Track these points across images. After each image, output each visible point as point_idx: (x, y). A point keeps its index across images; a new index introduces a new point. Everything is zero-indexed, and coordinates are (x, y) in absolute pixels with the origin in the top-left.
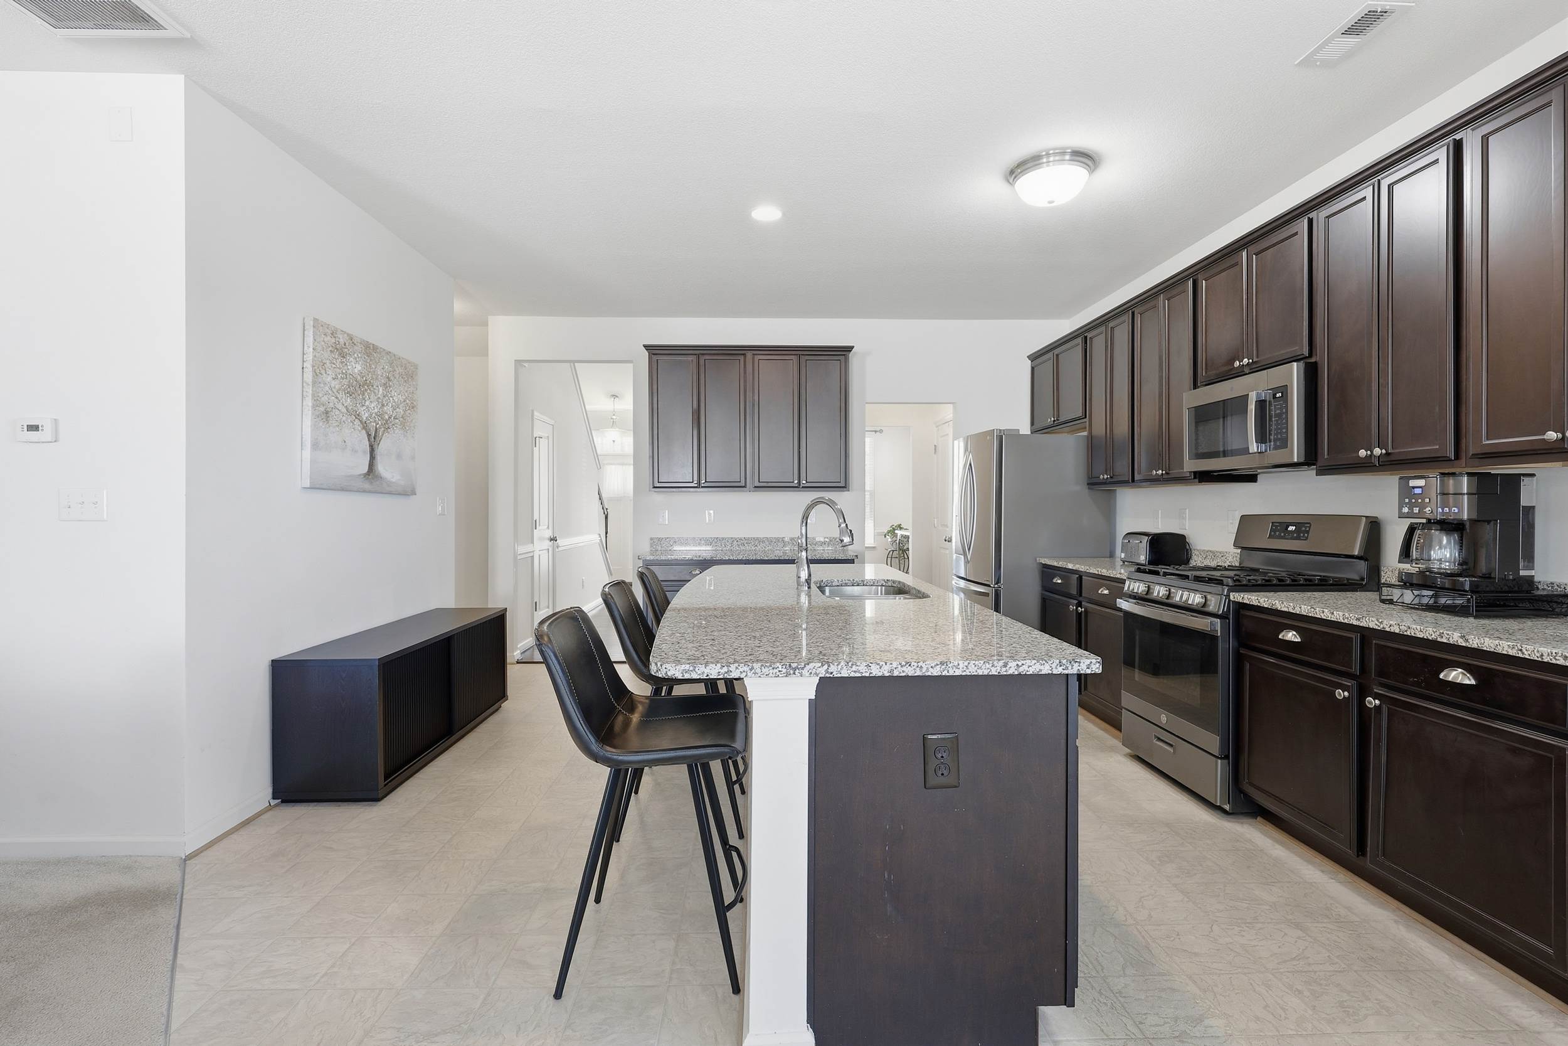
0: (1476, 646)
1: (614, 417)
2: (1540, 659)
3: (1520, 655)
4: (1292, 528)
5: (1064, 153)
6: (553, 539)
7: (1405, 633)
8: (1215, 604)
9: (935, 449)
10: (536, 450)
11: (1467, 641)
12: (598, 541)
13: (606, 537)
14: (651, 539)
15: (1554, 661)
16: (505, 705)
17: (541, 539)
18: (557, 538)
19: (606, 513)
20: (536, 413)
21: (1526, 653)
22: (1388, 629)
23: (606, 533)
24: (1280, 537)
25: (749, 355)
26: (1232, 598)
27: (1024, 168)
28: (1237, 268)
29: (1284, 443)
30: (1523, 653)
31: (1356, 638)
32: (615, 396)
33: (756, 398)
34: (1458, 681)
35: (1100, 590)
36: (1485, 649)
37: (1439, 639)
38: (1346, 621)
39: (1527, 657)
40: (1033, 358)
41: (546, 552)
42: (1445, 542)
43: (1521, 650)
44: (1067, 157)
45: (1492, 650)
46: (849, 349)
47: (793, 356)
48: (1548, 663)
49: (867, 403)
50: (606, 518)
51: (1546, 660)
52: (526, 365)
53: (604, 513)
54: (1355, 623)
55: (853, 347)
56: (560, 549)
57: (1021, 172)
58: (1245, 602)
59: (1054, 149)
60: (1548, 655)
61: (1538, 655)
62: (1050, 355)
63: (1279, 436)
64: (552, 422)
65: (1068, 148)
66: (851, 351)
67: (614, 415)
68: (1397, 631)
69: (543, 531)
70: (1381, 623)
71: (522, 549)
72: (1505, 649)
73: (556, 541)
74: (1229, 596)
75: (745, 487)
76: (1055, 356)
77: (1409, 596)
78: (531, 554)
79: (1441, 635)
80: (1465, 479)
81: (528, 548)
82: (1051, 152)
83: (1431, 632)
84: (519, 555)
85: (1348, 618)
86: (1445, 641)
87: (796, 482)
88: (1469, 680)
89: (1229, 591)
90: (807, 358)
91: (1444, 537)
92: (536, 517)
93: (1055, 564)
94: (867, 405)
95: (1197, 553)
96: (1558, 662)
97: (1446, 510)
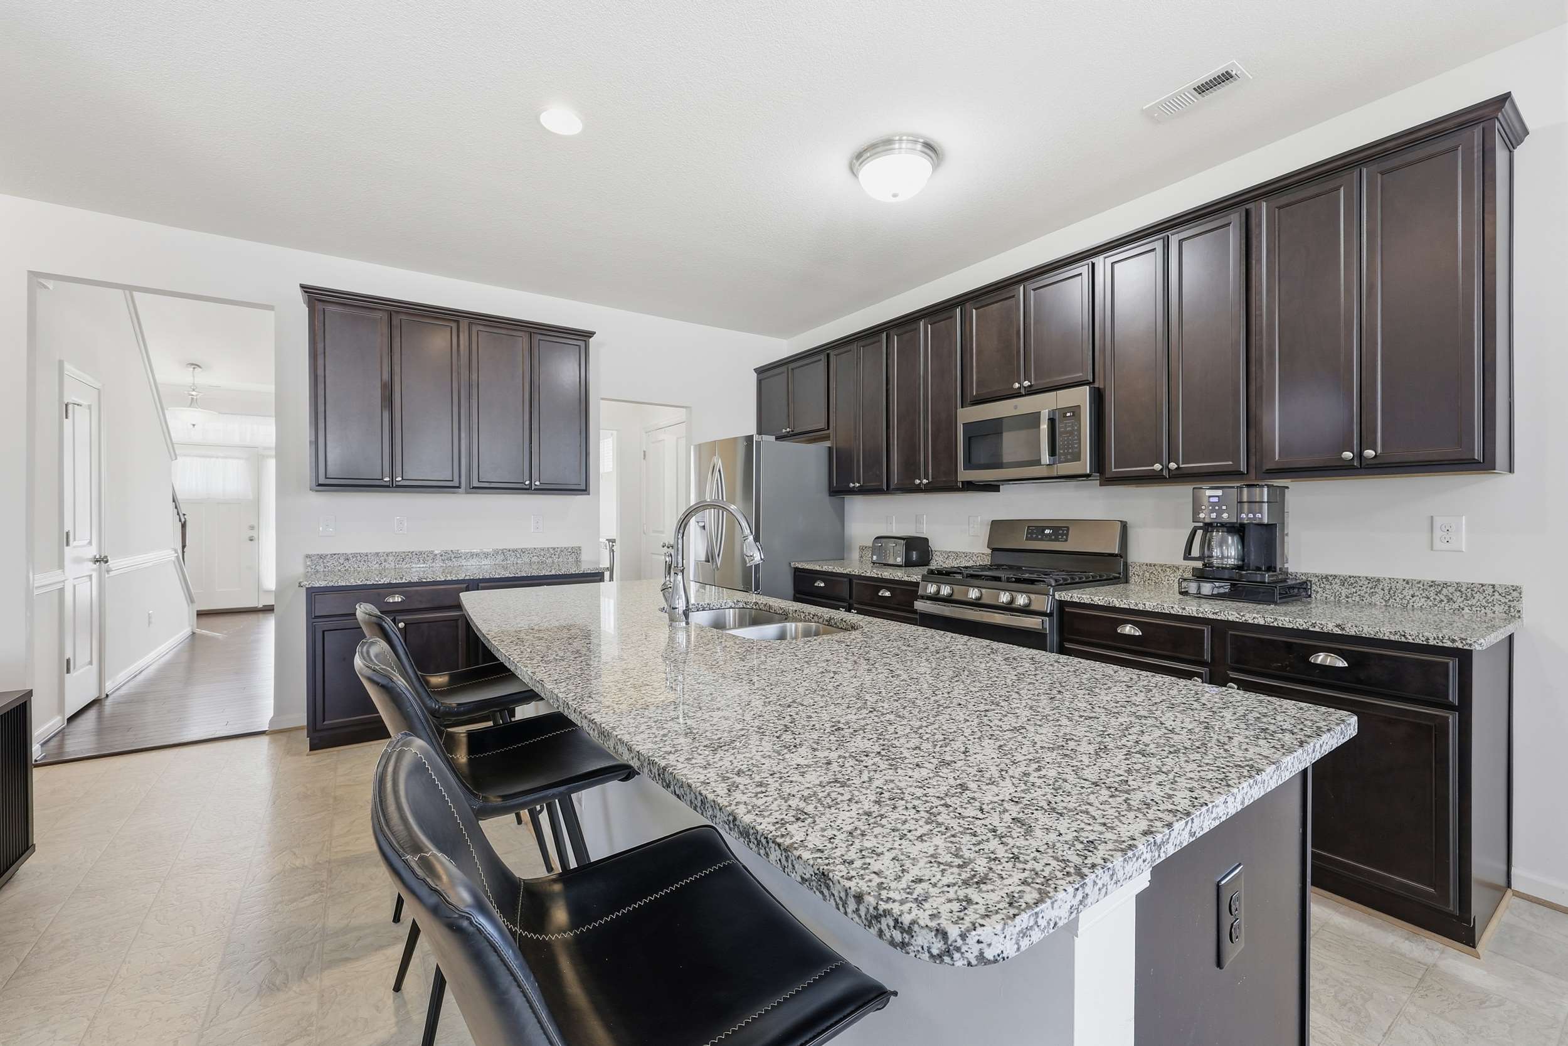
0: (1354, 633)
1: (194, 393)
2: (1425, 643)
3: (1403, 639)
4: (1047, 531)
5: (916, 142)
6: (101, 560)
7: (1271, 624)
8: (1043, 603)
9: (645, 455)
10: (67, 423)
11: (1343, 629)
12: (173, 559)
13: (183, 552)
14: (308, 556)
15: (1440, 644)
16: (29, 866)
17: (78, 560)
18: (109, 558)
19: (183, 520)
20: (68, 367)
21: (1410, 637)
22: (1250, 621)
23: (184, 547)
24: (1036, 539)
25: (464, 324)
26: (1057, 597)
27: (874, 151)
28: (1012, 302)
29: (1077, 457)
30: (1407, 638)
31: (1207, 630)
32: (195, 366)
33: (474, 377)
34: (1327, 664)
35: (881, 592)
36: (1364, 635)
37: (1311, 629)
38: (1200, 615)
39: (1411, 641)
40: (762, 372)
41: (87, 579)
42: (1230, 541)
43: (1404, 636)
44: (919, 147)
45: (1372, 636)
46: (591, 334)
47: (523, 333)
48: (1434, 646)
49: (603, 399)
50: (184, 526)
51: (1432, 643)
52: (50, 284)
53: (180, 520)
54: (1211, 616)
55: (595, 333)
56: (112, 573)
57: (871, 156)
58: (1074, 600)
59: (908, 135)
60: (1435, 639)
61: (1424, 639)
62: (784, 369)
63: (1070, 451)
64: (98, 385)
65: (922, 138)
66: (591, 337)
67: (194, 390)
68: (1262, 622)
69: (83, 547)
70: (1243, 616)
71: (43, 579)
72: (1387, 635)
73: (107, 562)
74: (1054, 595)
75: (459, 487)
76: (790, 370)
77: (1207, 588)
78: (60, 586)
79: (1314, 625)
80: (1266, 490)
81: (54, 576)
82: (905, 138)
83: (1302, 622)
84: (37, 588)
85: (1202, 613)
86: (1319, 630)
87: (527, 483)
88: (1341, 663)
89: (1054, 592)
90: (540, 337)
91: (1230, 538)
92: (68, 527)
93: (818, 568)
94: (602, 401)
95: (938, 554)
96: (1445, 645)
97: (1251, 516)
